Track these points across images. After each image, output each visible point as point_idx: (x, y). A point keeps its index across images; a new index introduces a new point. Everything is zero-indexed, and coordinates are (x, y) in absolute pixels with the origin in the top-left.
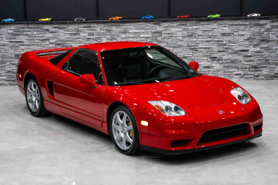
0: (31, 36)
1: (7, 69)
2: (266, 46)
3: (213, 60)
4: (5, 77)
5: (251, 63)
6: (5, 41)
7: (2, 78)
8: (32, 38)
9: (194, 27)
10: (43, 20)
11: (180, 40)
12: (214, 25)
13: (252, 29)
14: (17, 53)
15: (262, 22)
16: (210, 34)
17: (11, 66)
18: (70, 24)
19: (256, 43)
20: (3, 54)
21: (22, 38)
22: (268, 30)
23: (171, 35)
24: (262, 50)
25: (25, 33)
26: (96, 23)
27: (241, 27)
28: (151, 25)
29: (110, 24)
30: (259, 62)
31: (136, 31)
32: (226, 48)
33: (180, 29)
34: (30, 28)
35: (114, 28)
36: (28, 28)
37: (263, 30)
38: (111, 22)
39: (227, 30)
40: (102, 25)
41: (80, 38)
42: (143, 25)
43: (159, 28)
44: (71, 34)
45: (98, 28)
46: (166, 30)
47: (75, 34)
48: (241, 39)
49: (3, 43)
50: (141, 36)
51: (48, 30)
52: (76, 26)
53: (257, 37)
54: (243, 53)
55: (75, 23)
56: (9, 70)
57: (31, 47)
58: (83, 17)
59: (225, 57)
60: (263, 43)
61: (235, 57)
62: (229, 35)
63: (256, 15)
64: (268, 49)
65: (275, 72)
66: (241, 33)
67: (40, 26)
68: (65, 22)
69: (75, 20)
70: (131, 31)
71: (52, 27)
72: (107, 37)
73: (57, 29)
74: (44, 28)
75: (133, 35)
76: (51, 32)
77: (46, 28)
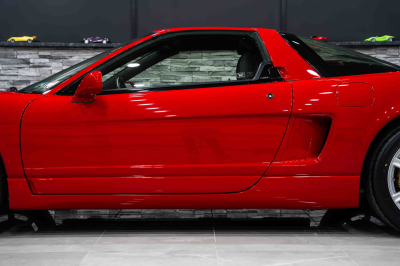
10: (17, 39)
18: (74, 48)
31: (214, 69)
51: (27, 62)
55: (86, 48)
67: (11, 51)
68: (63, 44)
69: (86, 42)
70: (202, 68)
71: (36, 56)
72: (153, 80)
73: (47, 60)
74: (19, 57)
75: (208, 78)
76: (35, 67)
77: (23, 57)
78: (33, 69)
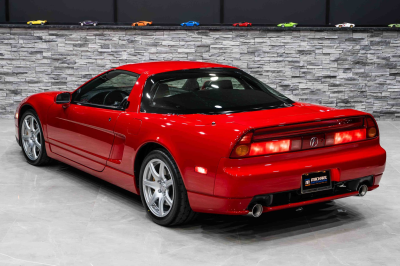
0: (15, 47)
2: (362, 71)
3: (285, 90)
5: (340, 96)
8: (16, 49)
9: (257, 40)
10: (34, 22)
11: (237, 59)
12: (287, 38)
13: (343, 46)
15: (357, 36)
16: (281, 51)
18: (73, 29)
19: (347, 66)
21: (2, 49)
22: (365, 48)
23: (223, 51)
24: (356, 77)
25: (6, 41)
26: (113, 29)
27: (327, 43)
28: (194, 35)
29: (134, 32)
30: (352, 94)
31: (172, 43)
32: (304, 73)
33: (238, 43)
34: (14, 34)
35: (138, 38)
36: (11, 34)
37: (358, 47)
38: (135, 29)
39: (305, 46)
40: (121, 34)
41: (88, 51)
42: (183, 34)
43: (206, 40)
44: (75, 45)
45: (116, 37)
46: (216, 43)
47: (81, 46)
48: (326, 60)
50: (180, 50)
51: (40, 38)
52: (83, 34)
53: (349, 58)
54: (328, 80)
55: (82, 29)
57: (14, 62)
58: (93, 21)
59: (301, 86)
60: (357, 66)
61: (317, 86)
62: (308, 53)
63: (348, 25)
64: (365, 76)
65: (375, 109)
66: (326, 51)
67: (29, 31)
68: (66, 26)
69: (82, 24)
70: (164, 43)
71: (47, 34)
73: (54, 37)
74: (35, 35)
75: (167, 49)
76: (46, 42)
77: (38, 35)
78: (45, 44)
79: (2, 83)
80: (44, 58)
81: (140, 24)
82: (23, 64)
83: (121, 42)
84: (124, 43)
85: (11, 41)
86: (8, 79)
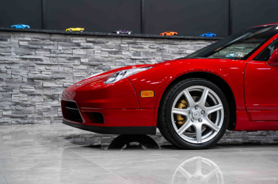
0: (54, 53)
1: (15, 99)
4: (10, 113)
6: (14, 57)
7: (5, 113)
8: (55, 55)
10: (73, 29)
14: (31, 76)
17: (21, 95)
20: (9, 76)
21: (41, 54)
25: (45, 47)
29: (162, 42)
34: (54, 40)
35: (166, 47)
36: (51, 40)
38: (163, 38)
40: (151, 43)
41: (122, 58)
44: (110, 52)
45: (147, 45)
47: (115, 53)
49: (10, 59)
51: (78, 45)
52: (118, 42)
55: (117, 37)
56: (17, 101)
57: (52, 68)
67: (68, 37)
68: (105, 34)
69: (118, 33)
71: (85, 41)
72: (157, 58)
73: (91, 44)
74: (74, 41)
76: (84, 48)
77: (77, 42)
78: (83, 50)
79: (40, 88)
80: (82, 63)
81: (168, 34)
82: (61, 69)
83: (151, 50)
84: (154, 50)
85: (50, 47)
86: (46, 84)
